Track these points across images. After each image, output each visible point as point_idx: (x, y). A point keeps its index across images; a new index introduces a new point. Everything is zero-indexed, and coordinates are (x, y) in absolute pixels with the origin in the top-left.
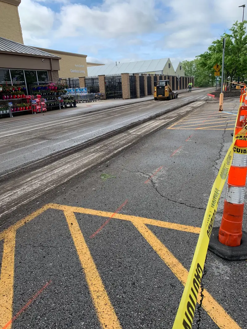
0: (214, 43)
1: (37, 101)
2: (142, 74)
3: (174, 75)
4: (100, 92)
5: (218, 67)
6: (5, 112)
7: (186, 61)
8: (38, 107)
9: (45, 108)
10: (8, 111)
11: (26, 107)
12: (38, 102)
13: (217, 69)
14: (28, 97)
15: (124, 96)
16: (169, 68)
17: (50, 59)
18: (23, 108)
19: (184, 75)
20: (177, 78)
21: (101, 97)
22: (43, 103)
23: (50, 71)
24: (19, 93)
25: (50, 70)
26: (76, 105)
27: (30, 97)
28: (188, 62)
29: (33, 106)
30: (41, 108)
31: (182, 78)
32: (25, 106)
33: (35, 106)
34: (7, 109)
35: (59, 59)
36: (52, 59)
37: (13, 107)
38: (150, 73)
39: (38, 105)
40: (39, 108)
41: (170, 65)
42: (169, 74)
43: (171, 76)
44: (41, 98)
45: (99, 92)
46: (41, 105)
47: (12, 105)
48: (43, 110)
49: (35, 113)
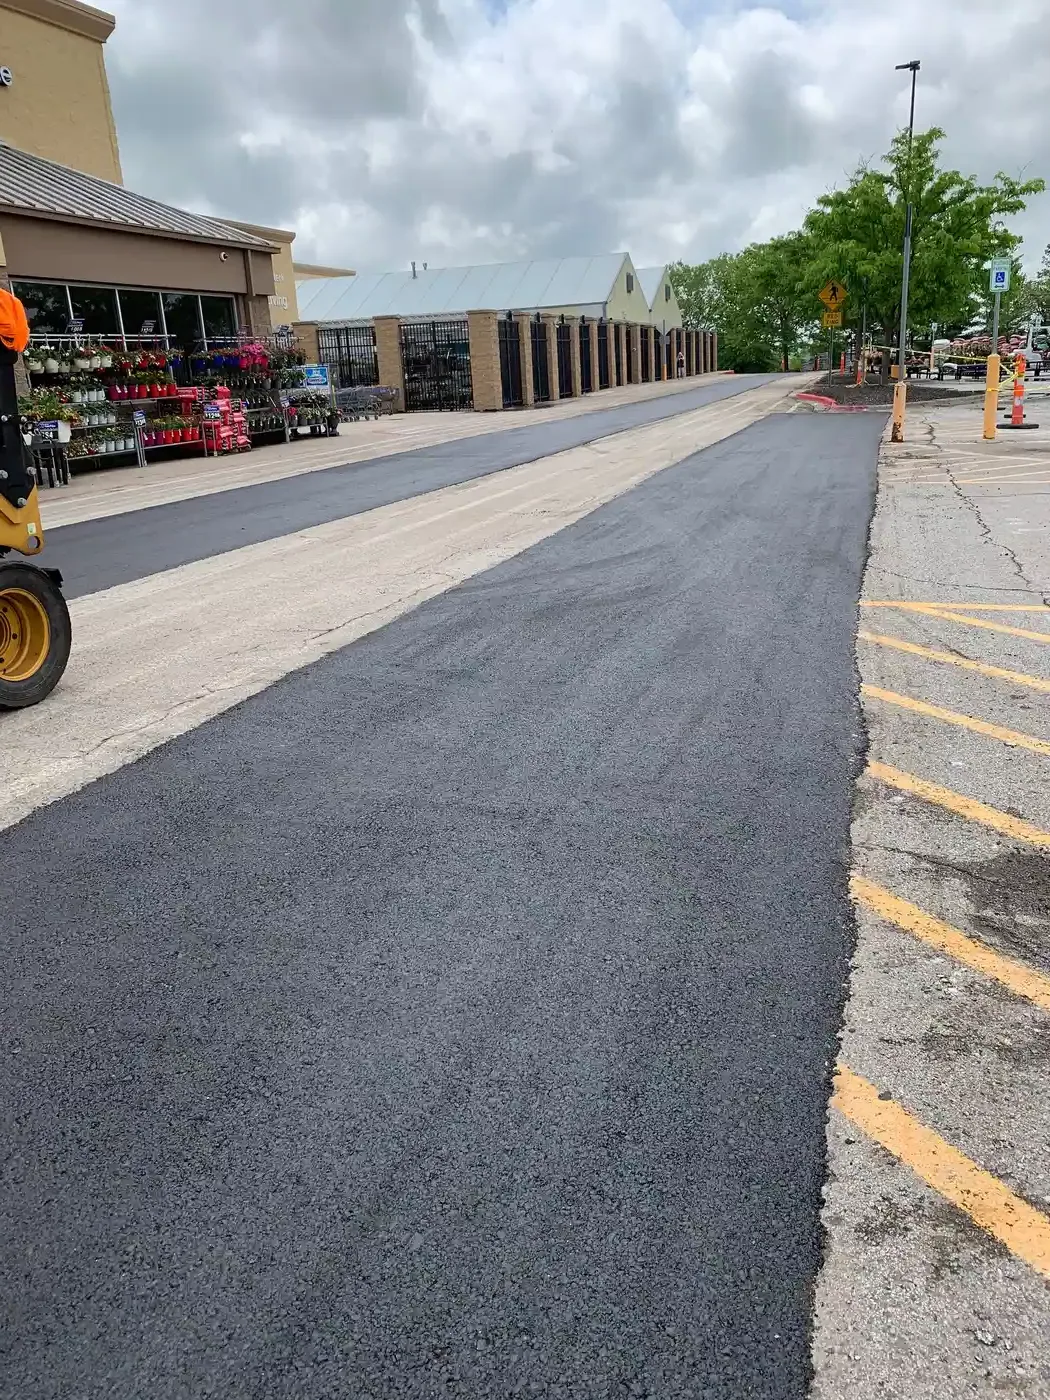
0: (825, 201)
1: (224, 409)
2: (538, 316)
3: (644, 320)
4: (384, 383)
5: (834, 294)
6: (121, 446)
7: (680, 264)
8: (225, 432)
9: (245, 434)
10: (131, 444)
11: (184, 429)
12: (224, 413)
13: (833, 300)
14: (186, 393)
15: (477, 401)
16: (629, 291)
17: (244, 251)
18: (176, 433)
19: (679, 325)
20: (657, 334)
21: (387, 405)
22: (238, 417)
23: (244, 297)
24: (160, 380)
25: (244, 295)
26: (338, 430)
27: (194, 393)
28: (687, 270)
29: (209, 427)
30: (233, 436)
31: (675, 332)
32: (181, 426)
33: (217, 427)
34: (130, 437)
35: (270, 254)
36: (252, 251)
37: (147, 430)
38: (567, 313)
39: (225, 424)
40: (228, 437)
41: (630, 281)
42: (632, 319)
43: (636, 325)
44: (231, 396)
45: (376, 381)
46: (234, 423)
47: (144, 421)
48: (241, 442)
49: (215, 453)
